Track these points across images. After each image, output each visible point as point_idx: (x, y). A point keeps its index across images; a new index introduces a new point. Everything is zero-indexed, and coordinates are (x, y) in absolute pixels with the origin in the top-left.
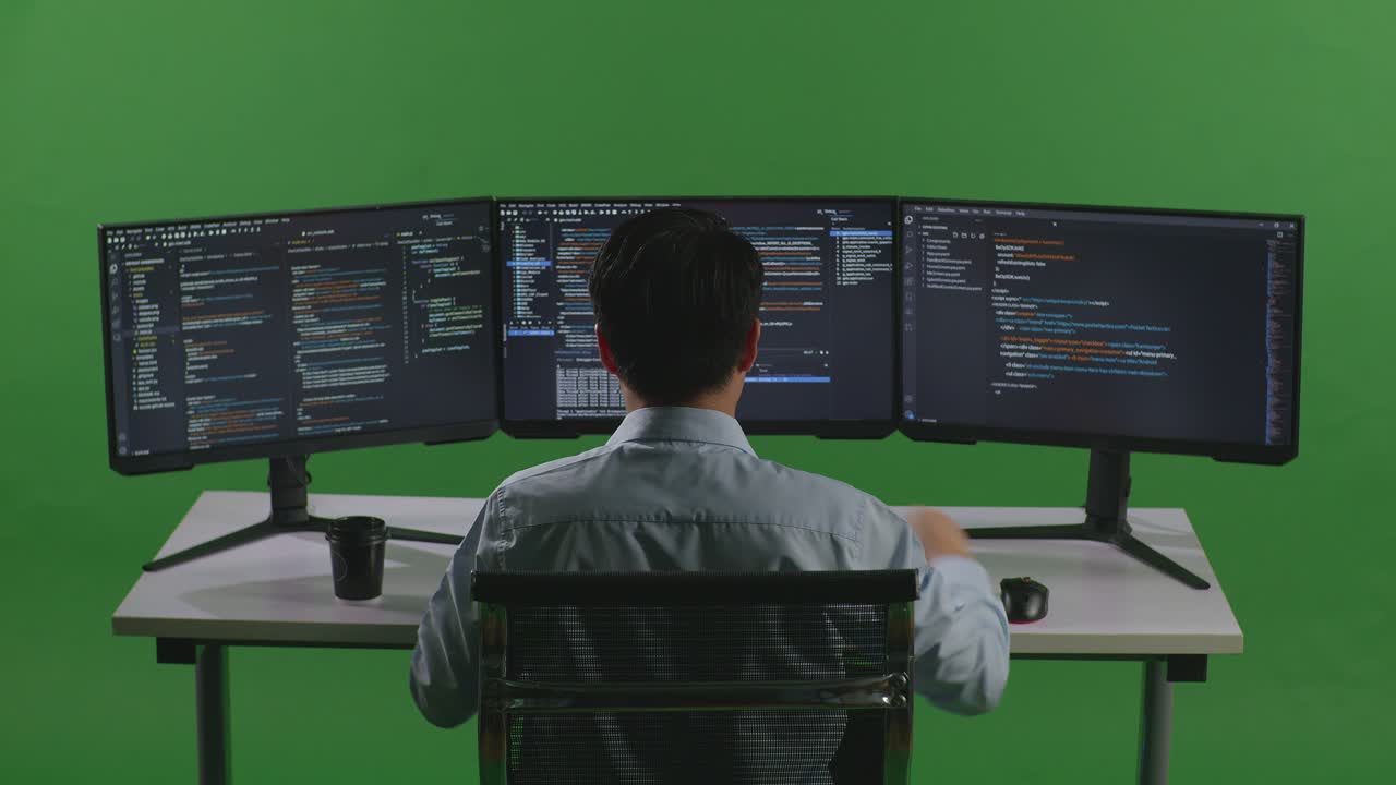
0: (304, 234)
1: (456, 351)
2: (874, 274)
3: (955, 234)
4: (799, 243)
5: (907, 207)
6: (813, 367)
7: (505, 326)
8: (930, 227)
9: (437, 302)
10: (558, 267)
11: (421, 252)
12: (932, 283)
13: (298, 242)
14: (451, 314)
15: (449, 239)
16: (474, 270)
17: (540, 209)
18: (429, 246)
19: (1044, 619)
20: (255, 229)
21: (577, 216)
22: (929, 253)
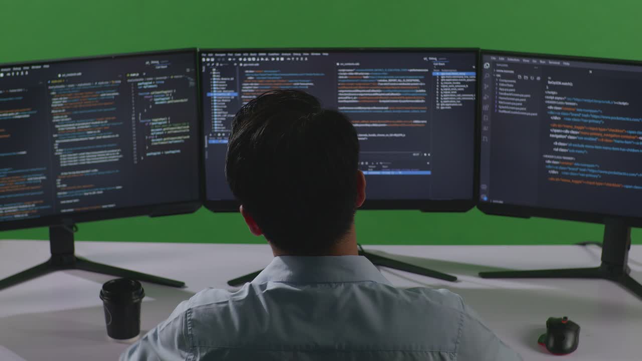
0: (60, 76)
1: (171, 154)
2: (462, 102)
3: (520, 77)
4: (411, 80)
5: (485, 57)
6: (419, 164)
7: (206, 137)
8: (502, 71)
9: (156, 121)
10: (243, 97)
11: (145, 87)
12: (502, 109)
13: (55, 81)
14: (168, 129)
15: (165, 78)
16: (183, 98)
17: (230, 57)
18: (151, 83)
19: (575, 352)
20: (24, 73)
21: (256, 62)
22: (501, 89)
